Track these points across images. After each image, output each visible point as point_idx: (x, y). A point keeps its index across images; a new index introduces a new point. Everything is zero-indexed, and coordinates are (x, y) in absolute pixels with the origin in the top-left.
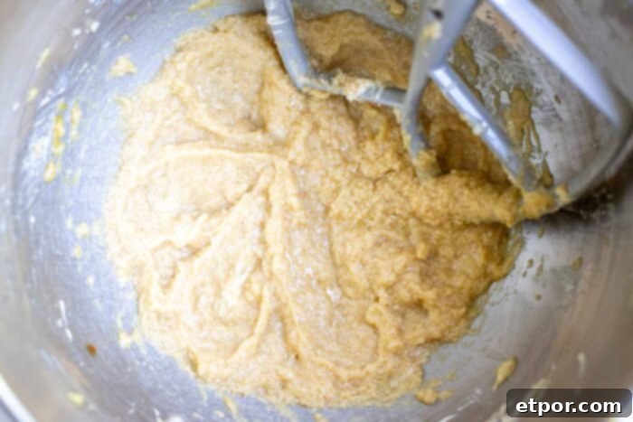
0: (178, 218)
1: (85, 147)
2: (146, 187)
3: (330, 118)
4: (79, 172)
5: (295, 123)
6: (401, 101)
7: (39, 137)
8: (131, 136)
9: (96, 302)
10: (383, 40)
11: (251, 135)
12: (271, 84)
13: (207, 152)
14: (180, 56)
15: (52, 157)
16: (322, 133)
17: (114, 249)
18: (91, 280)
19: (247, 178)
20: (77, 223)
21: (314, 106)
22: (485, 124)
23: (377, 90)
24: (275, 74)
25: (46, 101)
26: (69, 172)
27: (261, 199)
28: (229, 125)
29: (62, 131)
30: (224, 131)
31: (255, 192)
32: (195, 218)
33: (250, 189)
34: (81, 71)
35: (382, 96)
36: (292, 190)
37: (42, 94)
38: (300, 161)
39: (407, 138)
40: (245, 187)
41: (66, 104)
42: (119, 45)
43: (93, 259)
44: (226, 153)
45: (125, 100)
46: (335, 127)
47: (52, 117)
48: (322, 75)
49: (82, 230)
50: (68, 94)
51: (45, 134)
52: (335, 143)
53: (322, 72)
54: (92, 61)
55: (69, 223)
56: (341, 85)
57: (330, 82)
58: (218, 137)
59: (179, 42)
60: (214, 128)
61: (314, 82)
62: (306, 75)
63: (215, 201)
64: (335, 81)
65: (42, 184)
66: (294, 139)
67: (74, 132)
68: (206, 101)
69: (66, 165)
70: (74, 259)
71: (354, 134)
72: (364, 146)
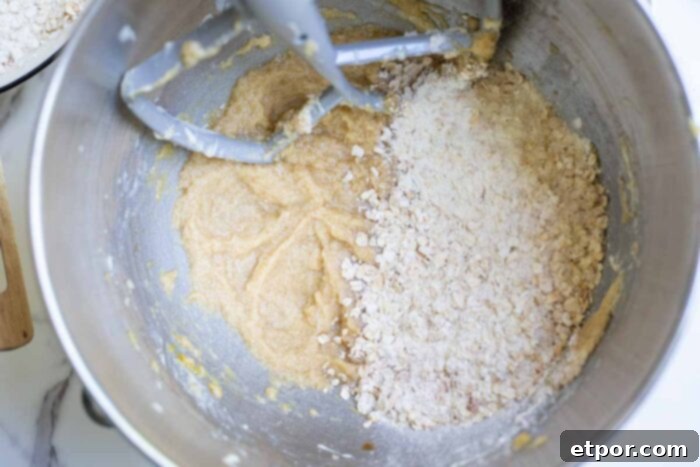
0: (305, 316)
1: (210, 351)
2: (267, 323)
3: (310, 151)
4: (227, 368)
5: (296, 181)
6: (338, 95)
7: (186, 381)
8: (222, 308)
9: (332, 419)
10: (280, 67)
11: (280, 219)
12: (253, 180)
13: (272, 260)
14: (186, 231)
15: (206, 382)
16: (319, 165)
17: (301, 380)
18: (314, 413)
19: (311, 245)
20: (264, 394)
21: (293, 159)
22: (400, 47)
23: (316, 107)
24: (249, 172)
25: (163, 359)
26: (223, 375)
27: (335, 245)
28: (262, 230)
29: (189, 361)
30: (264, 237)
31: (326, 247)
32: (314, 302)
33: (321, 248)
34: (154, 316)
35: (324, 107)
36: (346, 219)
37: (158, 358)
38: (328, 197)
39: (367, 107)
40: (317, 250)
41: (172, 344)
42: (151, 273)
43: (298, 401)
44: (283, 247)
45: (194, 295)
46: (319, 153)
47: (177, 361)
48: (275, 140)
49: (272, 394)
50: (166, 338)
51: (186, 375)
52: (332, 160)
53: (272, 138)
54: (150, 303)
55: (262, 401)
56: (293, 130)
57: (285, 137)
58: (265, 244)
59: (176, 224)
60: (257, 242)
61: (275, 149)
62: (266, 151)
63: (311, 280)
64: (287, 132)
65: (222, 402)
66: (308, 190)
67: (197, 353)
68: (232, 235)
69: (216, 374)
70: (290, 415)
71: (334, 141)
72: (348, 139)
